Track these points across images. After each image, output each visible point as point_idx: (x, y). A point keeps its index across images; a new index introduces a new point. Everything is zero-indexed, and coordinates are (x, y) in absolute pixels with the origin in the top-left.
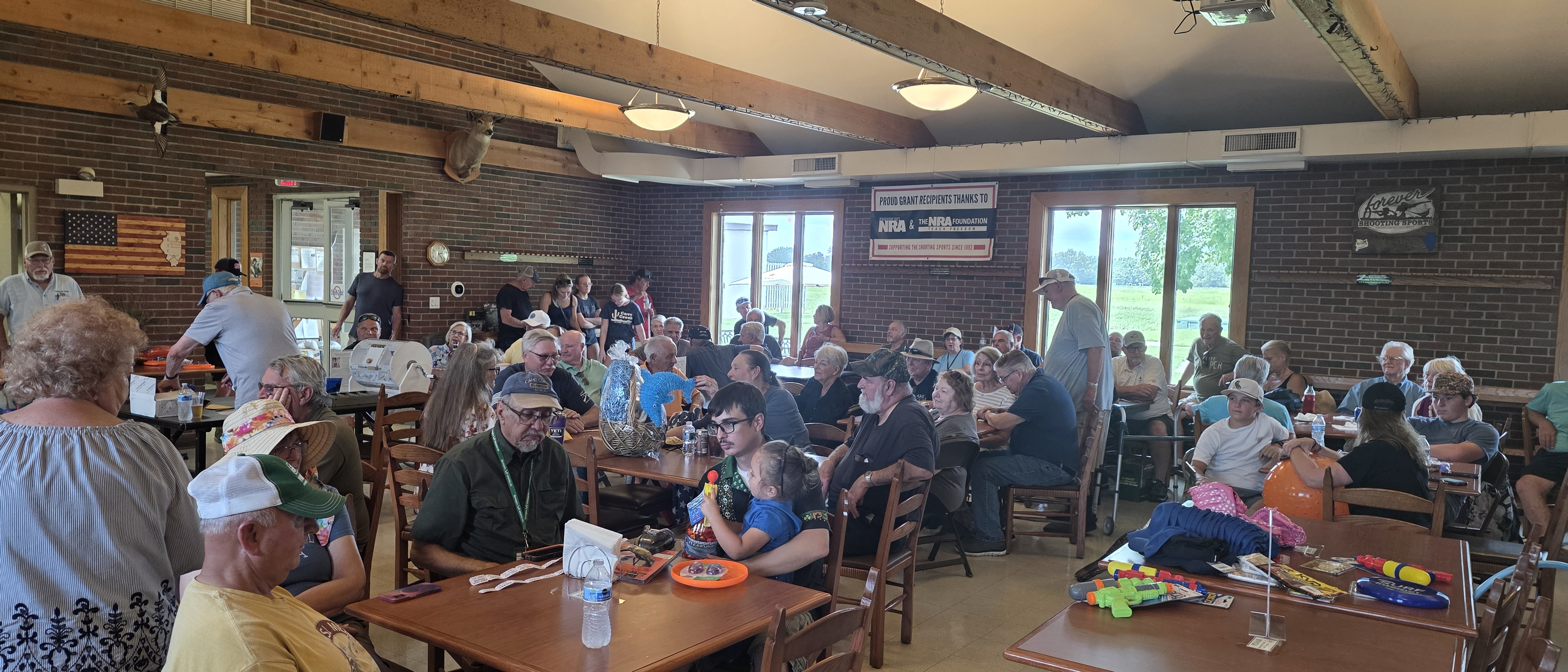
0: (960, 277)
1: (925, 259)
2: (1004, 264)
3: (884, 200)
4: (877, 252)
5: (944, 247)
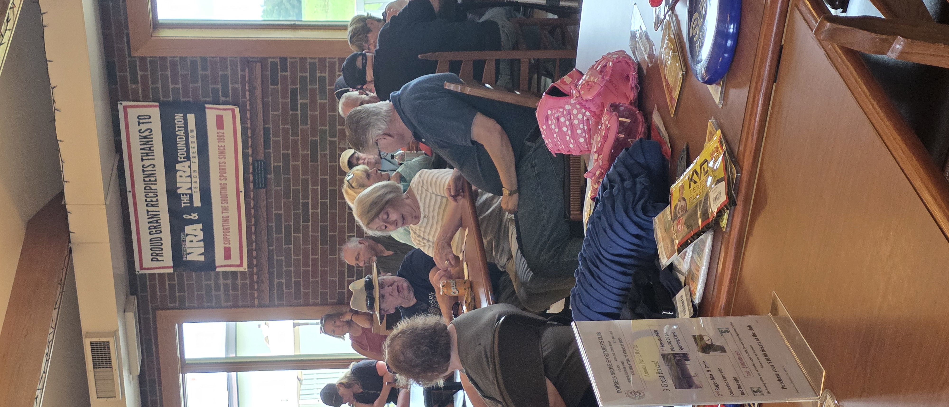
0: (267, 146)
1: (242, 195)
2: (244, 89)
3: (156, 256)
4: (235, 259)
5: (223, 171)
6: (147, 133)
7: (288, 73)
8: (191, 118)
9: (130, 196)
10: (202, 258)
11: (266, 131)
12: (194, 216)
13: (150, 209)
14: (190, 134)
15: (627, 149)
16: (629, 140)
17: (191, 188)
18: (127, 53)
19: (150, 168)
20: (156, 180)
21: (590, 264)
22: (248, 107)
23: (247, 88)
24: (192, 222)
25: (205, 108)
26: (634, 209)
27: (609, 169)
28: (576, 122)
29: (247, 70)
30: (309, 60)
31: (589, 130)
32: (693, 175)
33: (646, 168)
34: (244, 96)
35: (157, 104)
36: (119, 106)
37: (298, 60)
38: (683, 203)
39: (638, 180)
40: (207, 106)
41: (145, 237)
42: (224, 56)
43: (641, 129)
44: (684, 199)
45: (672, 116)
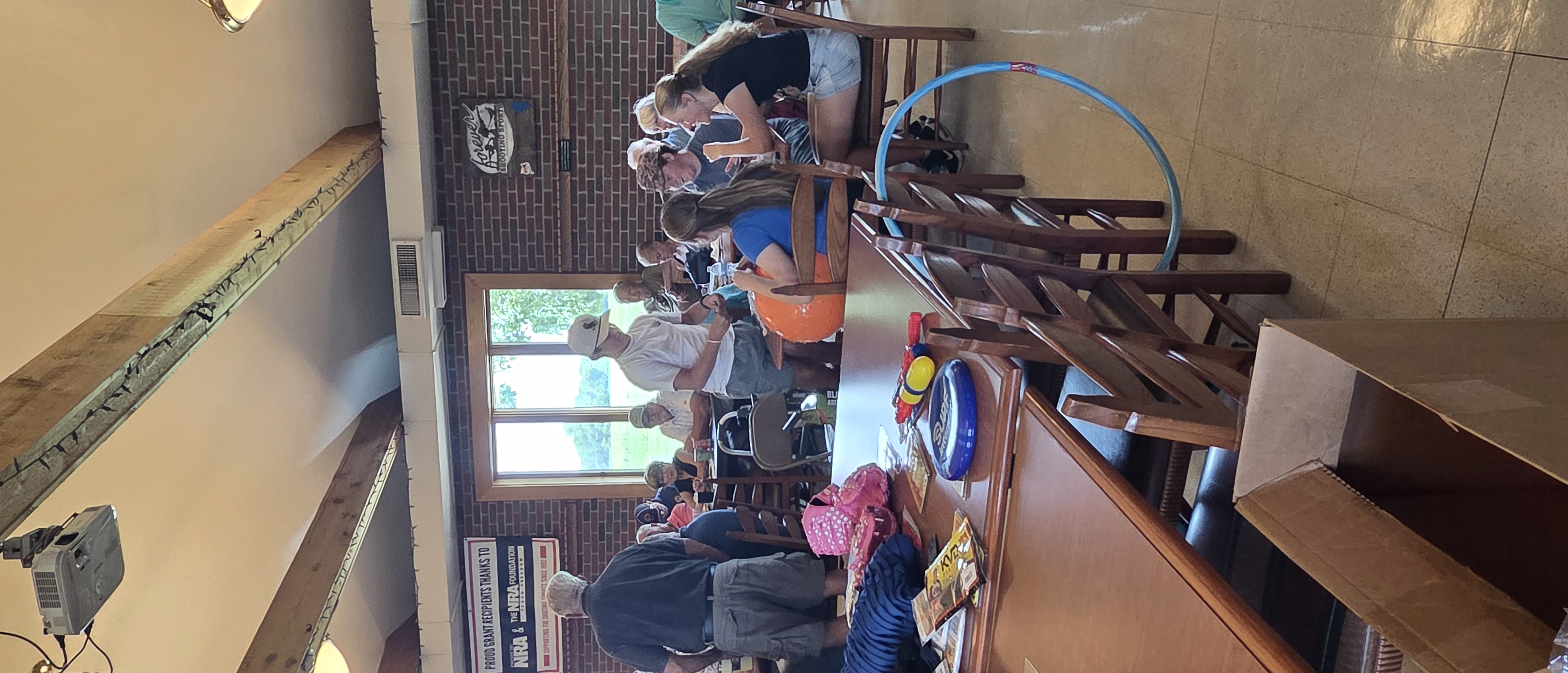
2: (562, 525)
4: (553, 666)
6: (485, 563)
7: (598, 511)
8: (521, 549)
9: (470, 614)
10: (526, 665)
11: (580, 558)
12: (521, 630)
13: (486, 625)
14: (520, 562)
15: (884, 543)
16: (884, 537)
17: (519, 607)
18: (472, 499)
19: (487, 591)
20: (491, 601)
21: (857, 645)
22: (566, 539)
23: (565, 524)
24: (519, 635)
25: (532, 541)
26: (894, 593)
27: (869, 560)
28: (836, 526)
29: (565, 509)
30: (614, 501)
31: (847, 533)
32: (944, 559)
33: (901, 558)
34: (563, 531)
35: (494, 539)
36: (465, 541)
37: (605, 500)
38: (938, 585)
39: (895, 568)
40: (533, 539)
41: (481, 649)
42: (548, 498)
43: (894, 526)
44: (938, 581)
45: (920, 512)
